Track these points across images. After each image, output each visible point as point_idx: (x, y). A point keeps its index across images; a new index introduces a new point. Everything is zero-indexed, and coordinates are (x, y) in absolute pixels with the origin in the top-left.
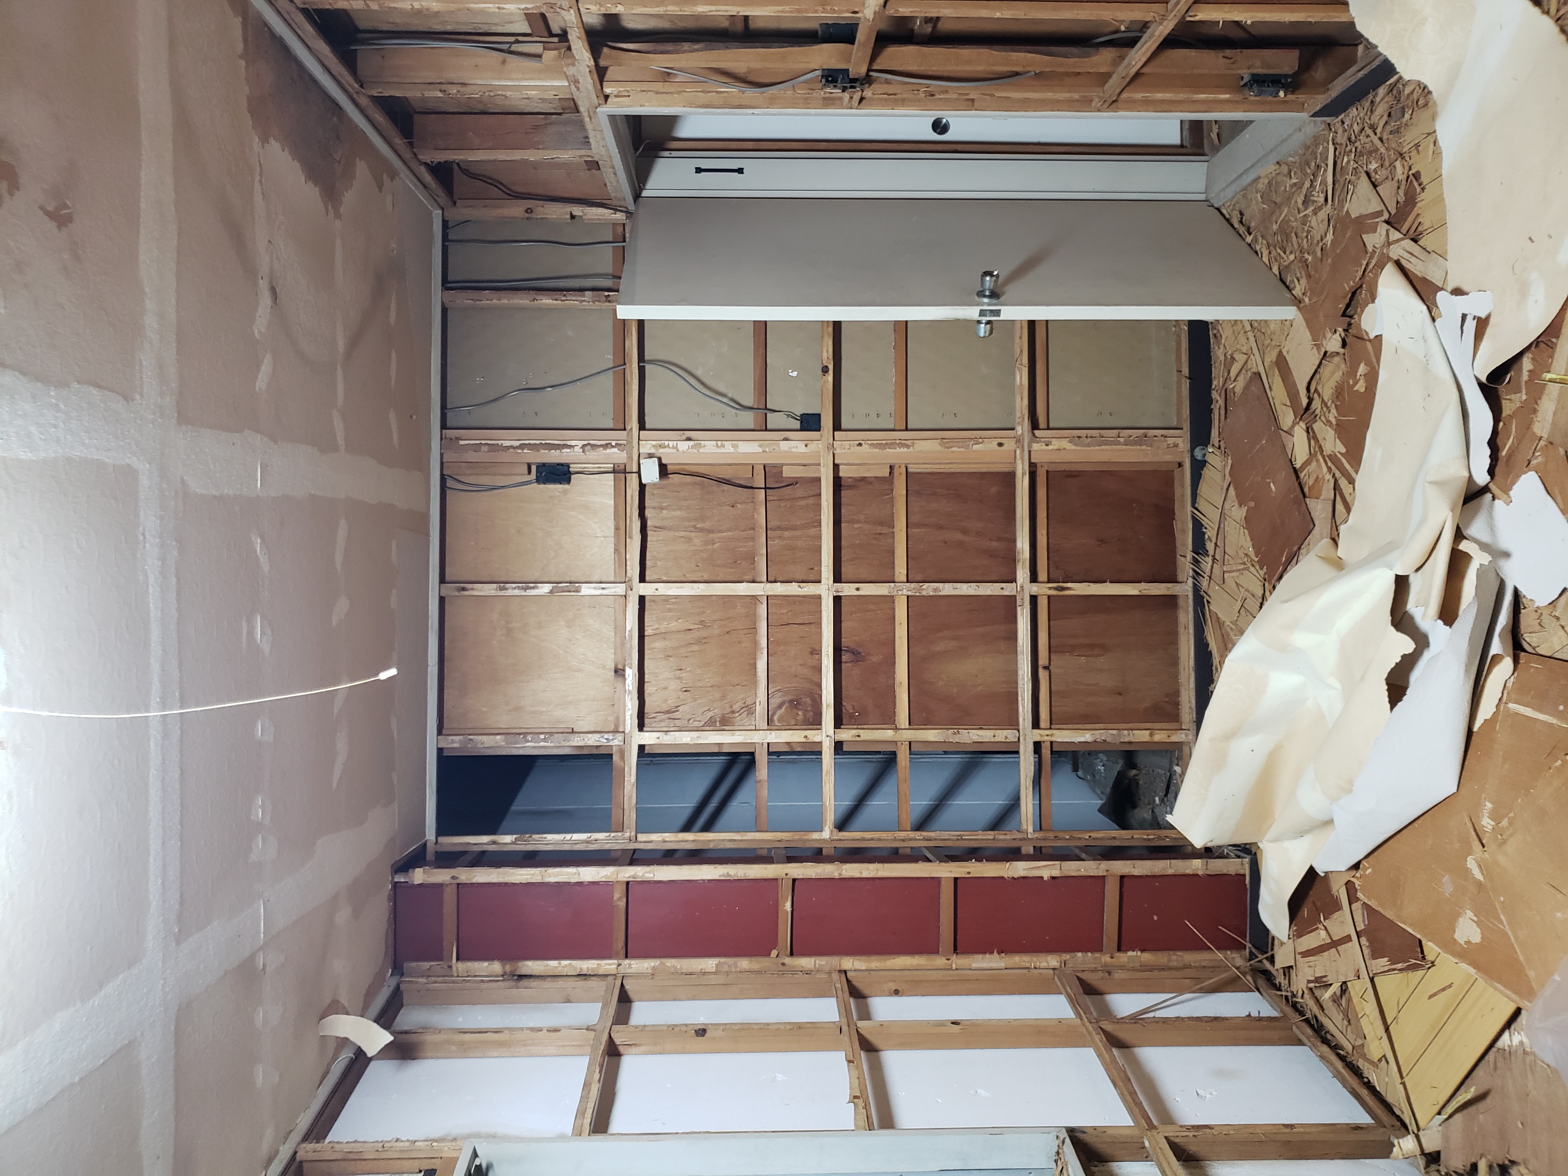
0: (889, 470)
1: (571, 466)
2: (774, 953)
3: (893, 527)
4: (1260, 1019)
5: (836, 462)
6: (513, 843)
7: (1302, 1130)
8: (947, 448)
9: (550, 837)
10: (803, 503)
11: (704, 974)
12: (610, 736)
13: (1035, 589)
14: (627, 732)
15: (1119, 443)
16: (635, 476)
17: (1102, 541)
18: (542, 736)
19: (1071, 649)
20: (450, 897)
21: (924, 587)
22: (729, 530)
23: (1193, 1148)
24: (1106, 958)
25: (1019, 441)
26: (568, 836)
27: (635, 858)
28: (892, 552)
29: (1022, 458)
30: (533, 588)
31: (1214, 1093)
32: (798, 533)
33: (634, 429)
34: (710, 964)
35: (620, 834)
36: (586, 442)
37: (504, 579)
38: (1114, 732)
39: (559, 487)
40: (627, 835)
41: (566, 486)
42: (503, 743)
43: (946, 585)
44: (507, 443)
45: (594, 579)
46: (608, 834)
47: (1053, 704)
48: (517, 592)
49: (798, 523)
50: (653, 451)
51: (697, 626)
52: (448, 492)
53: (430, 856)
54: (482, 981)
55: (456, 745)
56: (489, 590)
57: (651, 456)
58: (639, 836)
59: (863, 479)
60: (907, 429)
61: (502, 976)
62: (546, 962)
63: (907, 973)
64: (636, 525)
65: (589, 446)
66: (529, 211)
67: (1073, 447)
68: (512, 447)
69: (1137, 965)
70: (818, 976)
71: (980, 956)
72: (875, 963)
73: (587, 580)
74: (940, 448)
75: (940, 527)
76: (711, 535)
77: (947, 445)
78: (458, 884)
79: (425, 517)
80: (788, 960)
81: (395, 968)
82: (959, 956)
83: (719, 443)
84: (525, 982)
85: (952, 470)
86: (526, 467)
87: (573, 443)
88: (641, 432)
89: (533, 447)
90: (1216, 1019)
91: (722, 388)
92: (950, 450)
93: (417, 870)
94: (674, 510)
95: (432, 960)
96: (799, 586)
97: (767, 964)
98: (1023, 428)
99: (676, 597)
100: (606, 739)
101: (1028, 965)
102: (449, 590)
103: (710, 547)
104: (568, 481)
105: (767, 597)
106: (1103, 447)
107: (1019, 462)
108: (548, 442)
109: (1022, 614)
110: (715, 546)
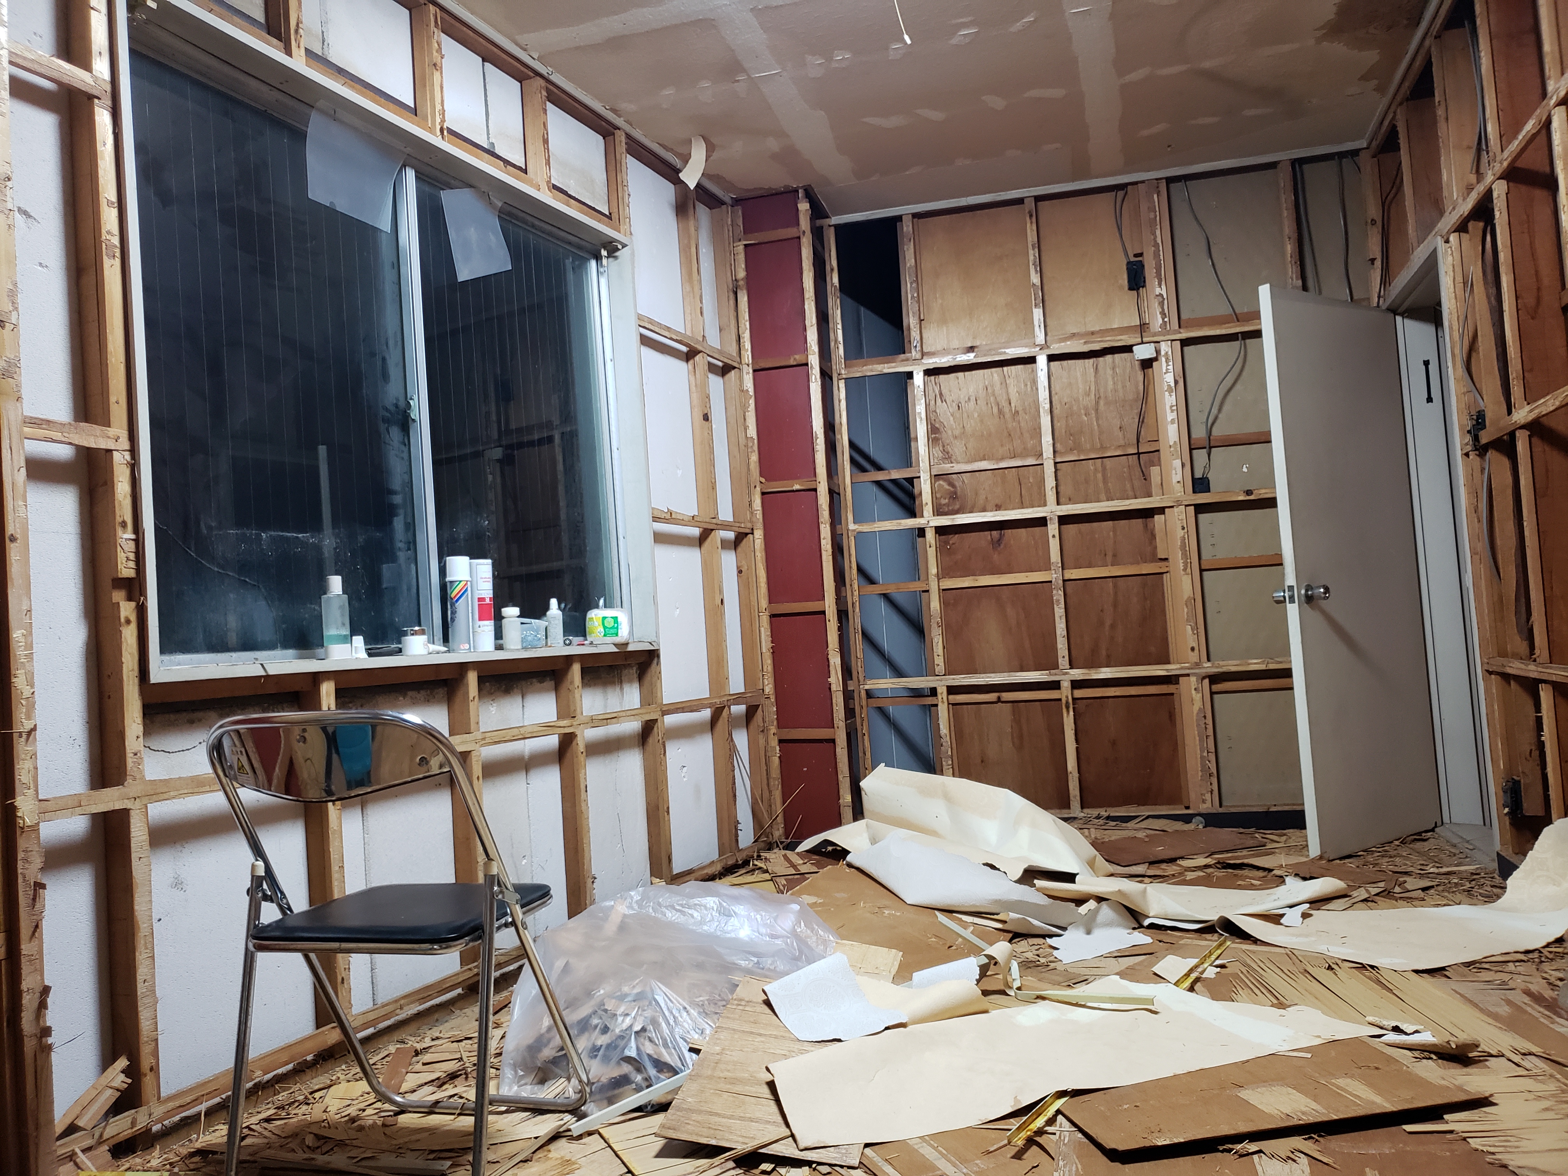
0: (1163, 557)
1: (1144, 289)
2: (763, 480)
3: (1112, 565)
4: (736, 830)
5: (1167, 510)
6: (832, 284)
7: (666, 819)
8: (1186, 604)
9: (839, 312)
10: (1128, 486)
11: (746, 430)
12: (918, 348)
13: (1066, 684)
14: (923, 361)
15: (1202, 751)
16: (1139, 340)
17: (1114, 743)
18: (915, 295)
19: (1017, 721)
20: (790, 232)
21: (1060, 592)
22: (1098, 425)
23: (651, 740)
24: (773, 729)
25: (1198, 665)
26: (840, 326)
27: (826, 375)
28: (1090, 566)
29: (1182, 668)
30: (1036, 270)
31: (685, 779)
32: (1101, 485)
33: (1180, 335)
34: (752, 432)
35: (843, 366)
36: (1165, 296)
37: (1042, 248)
38: (950, 753)
39: (1125, 283)
40: (843, 372)
41: (1127, 288)
42: (908, 265)
43: (1064, 610)
44: (1158, 232)
45: (1048, 320)
46: (843, 357)
47: (969, 706)
48: (1031, 258)
49: (1109, 484)
50: (1163, 353)
51: (1013, 409)
52: (1114, 193)
53: (819, 222)
54: (731, 265)
55: (905, 229)
56: (1032, 236)
57: (1158, 352)
58: (843, 381)
59: (1153, 536)
60: (1202, 571)
61: (736, 280)
62: (747, 310)
63: (754, 579)
64: (1097, 347)
65: (1161, 300)
66: (1373, 222)
67: (1195, 712)
68: (1156, 237)
69: (769, 754)
70: (748, 512)
71: (769, 633)
72: (760, 555)
73: (1047, 315)
74: (1185, 597)
75: (1115, 605)
76: (1093, 412)
77: (1188, 603)
78: (799, 238)
79: (1088, 176)
80: (758, 489)
81: (737, 201)
82: (768, 617)
83: (1175, 408)
84: (732, 296)
85: (1167, 612)
86: (1140, 252)
87: (1163, 287)
88: (1179, 342)
89: (1156, 255)
90: (735, 796)
91: (1226, 408)
92: (1185, 606)
93: (808, 204)
94: (1113, 378)
95: (744, 227)
96: (1052, 488)
97: (755, 474)
98: (1208, 668)
99: (1037, 389)
100: (916, 346)
101: (765, 670)
102: (1030, 204)
103: (1083, 411)
104: (1130, 289)
105: (1042, 464)
106: (1197, 738)
107: (1178, 666)
108: (1163, 265)
109: (1042, 675)
110: (1084, 416)
